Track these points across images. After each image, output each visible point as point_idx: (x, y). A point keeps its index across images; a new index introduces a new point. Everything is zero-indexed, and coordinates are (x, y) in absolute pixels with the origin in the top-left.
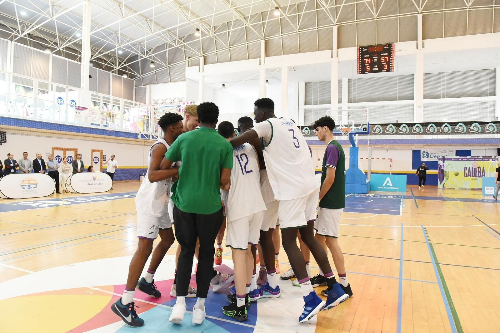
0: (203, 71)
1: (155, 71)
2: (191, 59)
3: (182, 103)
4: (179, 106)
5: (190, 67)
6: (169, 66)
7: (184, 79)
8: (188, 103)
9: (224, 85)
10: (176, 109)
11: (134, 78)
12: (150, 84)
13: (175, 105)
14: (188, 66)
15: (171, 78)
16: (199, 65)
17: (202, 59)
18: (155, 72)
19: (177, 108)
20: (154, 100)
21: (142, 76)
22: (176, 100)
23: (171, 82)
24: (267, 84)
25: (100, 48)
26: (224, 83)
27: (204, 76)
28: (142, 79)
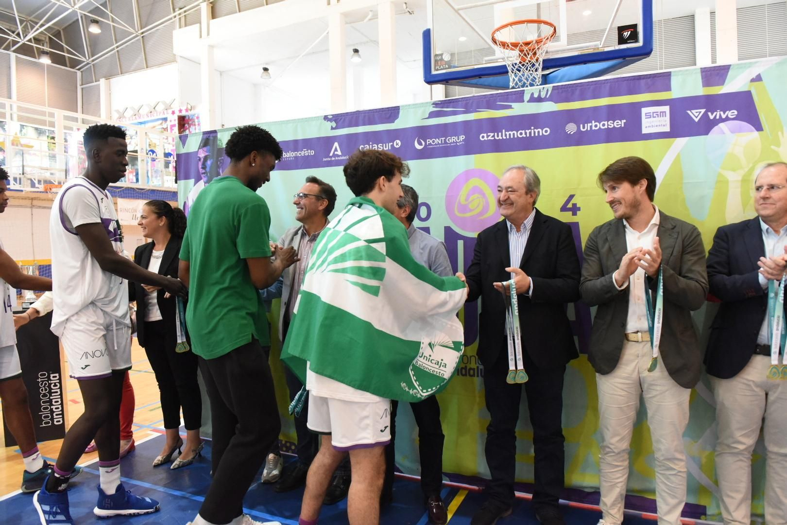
0: (208, 34)
1: (117, 47)
2: (185, 12)
3: (170, 111)
4: (165, 119)
5: (184, 29)
6: (142, 33)
7: (173, 60)
8: (180, 111)
9: (266, 69)
10: (161, 127)
11: (78, 68)
12: (108, 77)
13: (156, 117)
14: (180, 27)
15: (149, 58)
16: (200, 23)
17: (205, 9)
18: (116, 50)
19: (161, 124)
20: (118, 111)
21: (93, 61)
22: (160, 108)
23: (147, 67)
24: (356, 59)
25: (41, 20)
26: (267, 64)
27: (211, 47)
28: (94, 67)
